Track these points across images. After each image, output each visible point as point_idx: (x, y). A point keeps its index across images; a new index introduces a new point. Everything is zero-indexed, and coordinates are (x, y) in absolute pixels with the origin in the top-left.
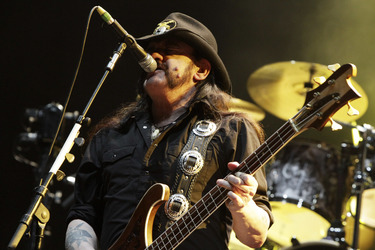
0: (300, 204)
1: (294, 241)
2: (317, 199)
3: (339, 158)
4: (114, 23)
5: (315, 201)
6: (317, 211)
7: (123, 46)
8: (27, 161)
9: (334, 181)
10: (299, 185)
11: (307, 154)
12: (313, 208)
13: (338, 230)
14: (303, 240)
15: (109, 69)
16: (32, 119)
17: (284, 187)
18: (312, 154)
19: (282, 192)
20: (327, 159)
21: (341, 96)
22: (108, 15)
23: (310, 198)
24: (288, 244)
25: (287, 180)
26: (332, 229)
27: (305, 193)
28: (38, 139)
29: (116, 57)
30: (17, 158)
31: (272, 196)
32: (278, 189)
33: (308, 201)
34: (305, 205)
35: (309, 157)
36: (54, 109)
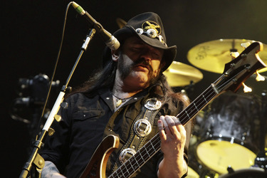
0: (232, 141)
1: (230, 169)
2: (245, 136)
3: (260, 104)
4: (85, 14)
5: (244, 138)
6: (246, 146)
7: (93, 31)
8: (21, 119)
9: (257, 122)
10: (231, 126)
11: (235, 103)
12: (242, 143)
13: (262, 159)
14: (236, 168)
15: (83, 49)
16: (23, 86)
17: (219, 129)
18: (239, 103)
19: (218, 133)
20: (251, 105)
21: (252, 66)
22: (80, 8)
23: (240, 136)
24: (225, 172)
25: (221, 123)
26: (258, 159)
27: (235, 132)
28: (30, 102)
29: (88, 40)
30: (13, 117)
31: (211, 136)
32: (215, 130)
33: (239, 138)
34: (236, 141)
35: (237, 105)
36: (41, 79)
